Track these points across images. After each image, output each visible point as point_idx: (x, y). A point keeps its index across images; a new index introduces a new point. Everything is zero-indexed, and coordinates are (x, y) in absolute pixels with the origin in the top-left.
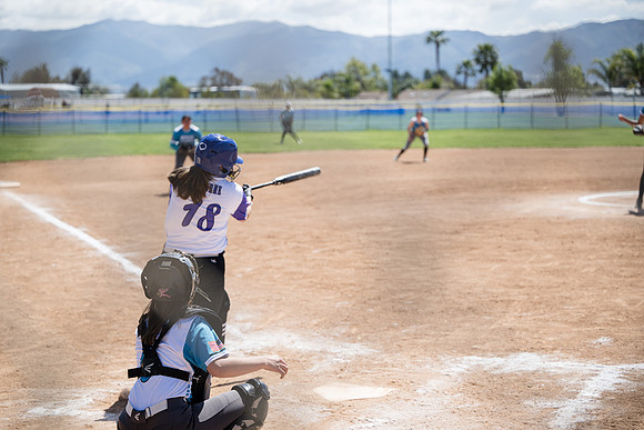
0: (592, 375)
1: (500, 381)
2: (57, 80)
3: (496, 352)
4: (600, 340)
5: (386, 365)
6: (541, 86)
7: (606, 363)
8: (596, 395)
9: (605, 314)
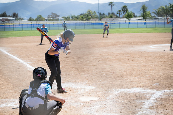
0: (154, 93)
1: (129, 95)
2: (9, 16)
3: (128, 87)
4: (156, 84)
5: (98, 91)
6: (140, 17)
7: (157, 90)
8: (155, 99)
9: (157, 77)
